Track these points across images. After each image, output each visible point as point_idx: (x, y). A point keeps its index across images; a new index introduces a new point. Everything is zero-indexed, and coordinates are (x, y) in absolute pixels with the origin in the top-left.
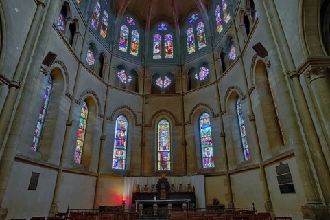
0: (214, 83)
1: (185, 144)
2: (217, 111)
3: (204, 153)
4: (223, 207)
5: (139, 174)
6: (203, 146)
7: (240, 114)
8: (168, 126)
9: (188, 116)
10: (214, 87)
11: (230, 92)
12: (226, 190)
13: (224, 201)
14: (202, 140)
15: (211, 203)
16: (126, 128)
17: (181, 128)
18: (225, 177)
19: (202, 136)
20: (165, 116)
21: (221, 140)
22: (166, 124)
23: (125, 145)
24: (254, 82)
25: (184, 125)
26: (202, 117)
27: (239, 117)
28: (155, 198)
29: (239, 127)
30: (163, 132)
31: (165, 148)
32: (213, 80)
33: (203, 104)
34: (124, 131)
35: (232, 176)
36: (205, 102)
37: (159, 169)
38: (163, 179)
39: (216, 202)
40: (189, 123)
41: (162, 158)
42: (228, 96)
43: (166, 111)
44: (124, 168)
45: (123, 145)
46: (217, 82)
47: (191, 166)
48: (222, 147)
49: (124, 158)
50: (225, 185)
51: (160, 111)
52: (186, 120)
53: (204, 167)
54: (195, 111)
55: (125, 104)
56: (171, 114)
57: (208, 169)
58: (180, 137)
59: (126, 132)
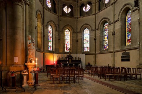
0: (94, 14)
1: (77, 41)
2: (94, 28)
3: (85, 45)
4: (92, 65)
5: (58, 53)
6: (84, 43)
7: (104, 31)
8: (69, 33)
9: (80, 29)
10: (94, 16)
11: (103, 20)
12: (94, 60)
13: (92, 63)
14: (84, 40)
15: (87, 64)
16: (51, 32)
17: (75, 34)
18: (94, 55)
19: (84, 39)
20: (68, 28)
21: (94, 41)
22: (68, 32)
23: (52, 40)
24: (120, 18)
25: (77, 33)
26: (85, 30)
27: (104, 32)
28: (67, 62)
29: (103, 36)
30: (67, 35)
31: (68, 42)
32: (94, 13)
33: (87, 24)
34: (51, 33)
35: (97, 55)
36: (88, 23)
37: (65, 51)
38: (69, 55)
39: (89, 64)
40: (80, 32)
41: (66, 46)
42: (101, 22)
43: (69, 25)
44: (52, 50)
45: (51, 40)
46: (96, 14)
47: (79, 50)
48: (94, 44)
49: (52, 46)
50: (93, 58)
51: (67, 25)
52: (78, 30)
53: (84, 51)
54: (83, 27)
55: (52, 20)
56: (72, 27)
57: (86, 52)
58: (75, 38)
59: (52, 34)
